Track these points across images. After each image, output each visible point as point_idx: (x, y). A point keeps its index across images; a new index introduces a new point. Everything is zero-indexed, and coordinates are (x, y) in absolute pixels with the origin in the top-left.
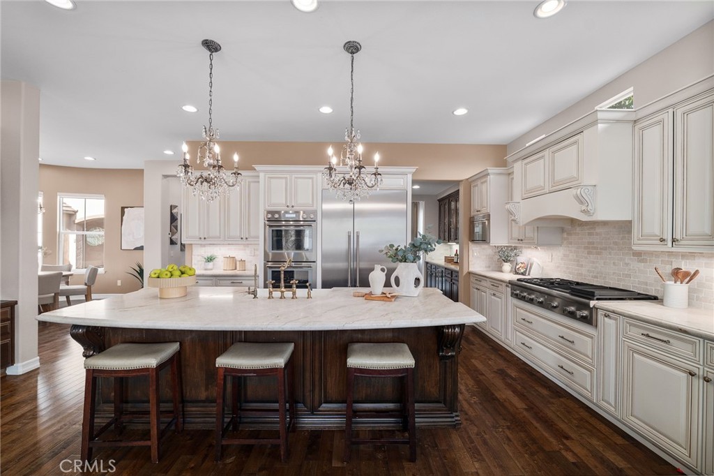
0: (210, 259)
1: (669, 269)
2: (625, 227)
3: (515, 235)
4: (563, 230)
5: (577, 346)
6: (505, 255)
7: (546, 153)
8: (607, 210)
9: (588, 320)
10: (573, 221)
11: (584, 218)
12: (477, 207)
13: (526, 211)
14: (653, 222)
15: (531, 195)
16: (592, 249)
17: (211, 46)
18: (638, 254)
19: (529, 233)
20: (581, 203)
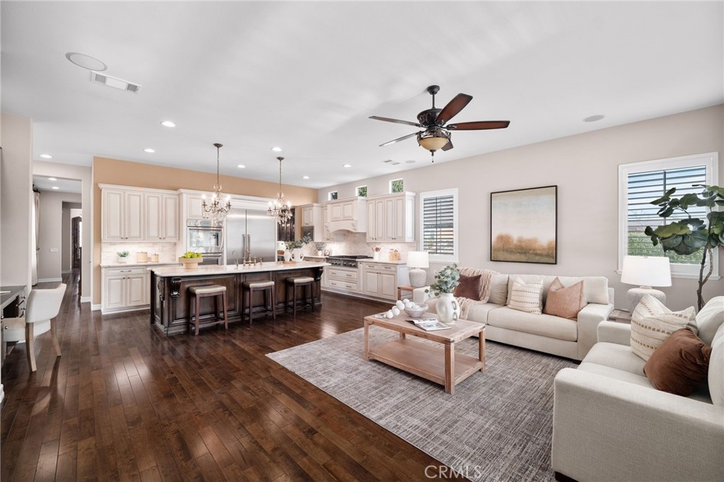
0: (124, 255)
1: (374, 249)
2: (364, 234)
3: (326, 236)
4: (344, 235)
5: (353, 277)
6: (319, 247)
7: (342, 204)
8: (360, 230)
9: (355, 266)
10: (348, 231)
11: (354, 231)
12: (306, 222)
13: (333, 227)
14: (371, 235)
15: (336, 220)
16: (355, 242)
17: (218, 145)
18: (368, 244)
19: (332, 236)
20: (354, 226)
